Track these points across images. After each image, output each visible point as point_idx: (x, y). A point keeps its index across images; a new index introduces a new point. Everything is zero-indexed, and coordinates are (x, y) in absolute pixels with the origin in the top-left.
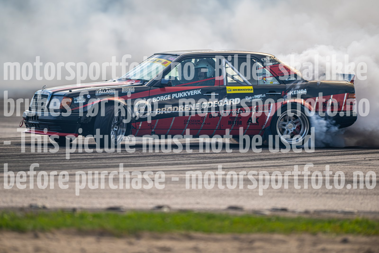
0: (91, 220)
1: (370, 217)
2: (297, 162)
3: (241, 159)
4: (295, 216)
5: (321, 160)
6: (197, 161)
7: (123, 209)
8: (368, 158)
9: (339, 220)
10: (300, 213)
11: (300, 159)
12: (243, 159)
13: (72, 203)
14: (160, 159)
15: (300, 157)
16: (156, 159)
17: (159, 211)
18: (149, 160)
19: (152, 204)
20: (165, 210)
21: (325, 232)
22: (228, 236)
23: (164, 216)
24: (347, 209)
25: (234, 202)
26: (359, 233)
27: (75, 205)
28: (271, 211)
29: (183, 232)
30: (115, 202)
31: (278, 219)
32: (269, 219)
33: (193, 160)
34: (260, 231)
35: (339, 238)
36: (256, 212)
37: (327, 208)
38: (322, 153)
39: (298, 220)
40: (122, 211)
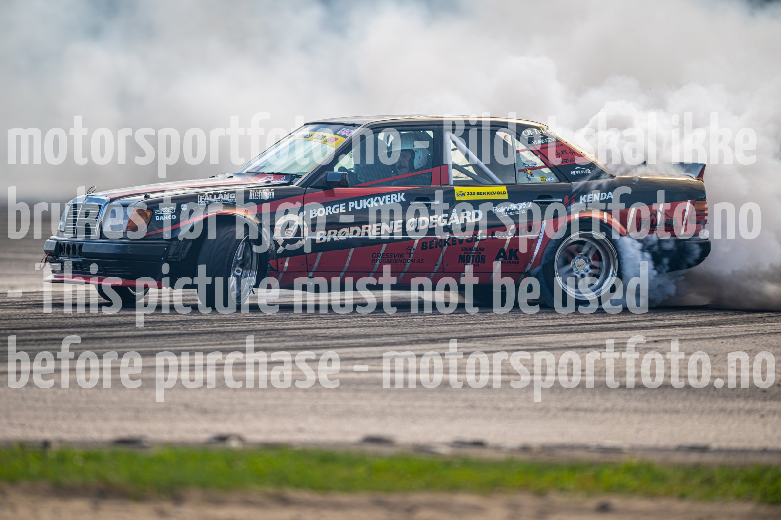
0: (81, 465)
1: (656, 458)
2: (504, 345)
3: (389, 339)
4: (501, 456)
5: (554, 342)
6: (300, 343)
7: (146, 442)
8: (650, 338)
9: (591, 464)
10: (512, 450)
11: (512, 339)
12: (394, 339)
13: (42, 430)
14: (223, 340)
15: (512, 335)
16: (215, 340)
17: (221, 446)
18: (201, 341)
19: (206, 431)
20: (234, 444)
21: (563, 490)
22: (362, 497)
23: (231, 457)
24: (609, 443)
25: (375, 429)
26: (633, 492)
27: (47, 435)
28: (452, 446)
29: (271, 490)
30: (131, 428)
31: (467, 463)
32: (447, 463)
33: (290, 341)
34: (429, 487)
35: (593, 503)
36: (421, 449)
37: (566, 440)
38: (558, 327)
39: (507, 465)
40: (145, 447)
